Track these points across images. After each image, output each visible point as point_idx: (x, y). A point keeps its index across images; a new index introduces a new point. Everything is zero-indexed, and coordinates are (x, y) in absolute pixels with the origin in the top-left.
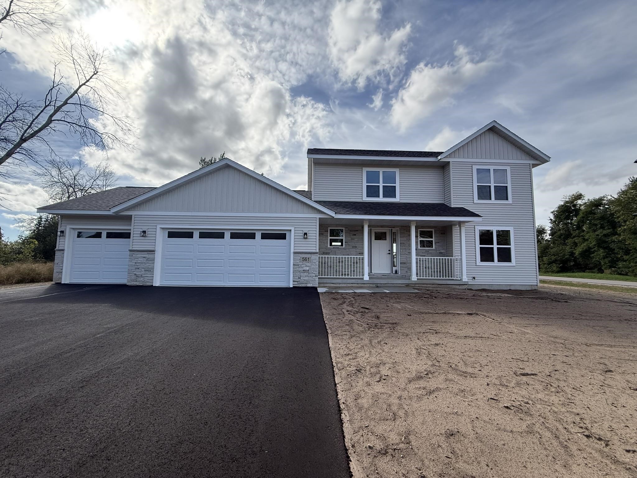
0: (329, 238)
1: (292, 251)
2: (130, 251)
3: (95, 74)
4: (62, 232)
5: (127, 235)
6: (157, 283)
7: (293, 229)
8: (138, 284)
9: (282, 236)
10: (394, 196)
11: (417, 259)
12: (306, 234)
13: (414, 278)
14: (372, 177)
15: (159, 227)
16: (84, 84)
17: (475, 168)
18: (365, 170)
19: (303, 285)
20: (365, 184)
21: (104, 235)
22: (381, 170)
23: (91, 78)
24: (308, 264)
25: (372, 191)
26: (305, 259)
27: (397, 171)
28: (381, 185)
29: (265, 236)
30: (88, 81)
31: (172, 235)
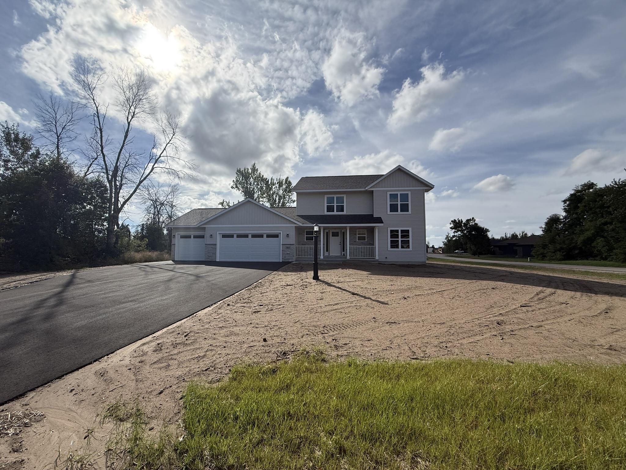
0: (306, 236)
1: (281, 243)
2: (206, 244)
3: (174, 135)
4: (174, 236)
5: (202, 237)
6: (218, 260)
7: (281, 232)
8: (209, 260)
9: (276, 236)
10: (343, 211)
11: (350, 247)
12: (288, 235)
13: (348, 257)
14: (331, 200)
15: (218, 232)
16: (169, 143)
17: (389, 193)
18: (326, 197)
19: (287, 261)
20: (326, 205)
21: (192, 237)
22: (335, 196)
23: (172, 138)
24: (289, 250)
25: (330, 209)
26: (288, 248)
27: (345, 196)
28: (335, 205)
29: (268, 236)
30: (170, 141)
31: (224, 236)
